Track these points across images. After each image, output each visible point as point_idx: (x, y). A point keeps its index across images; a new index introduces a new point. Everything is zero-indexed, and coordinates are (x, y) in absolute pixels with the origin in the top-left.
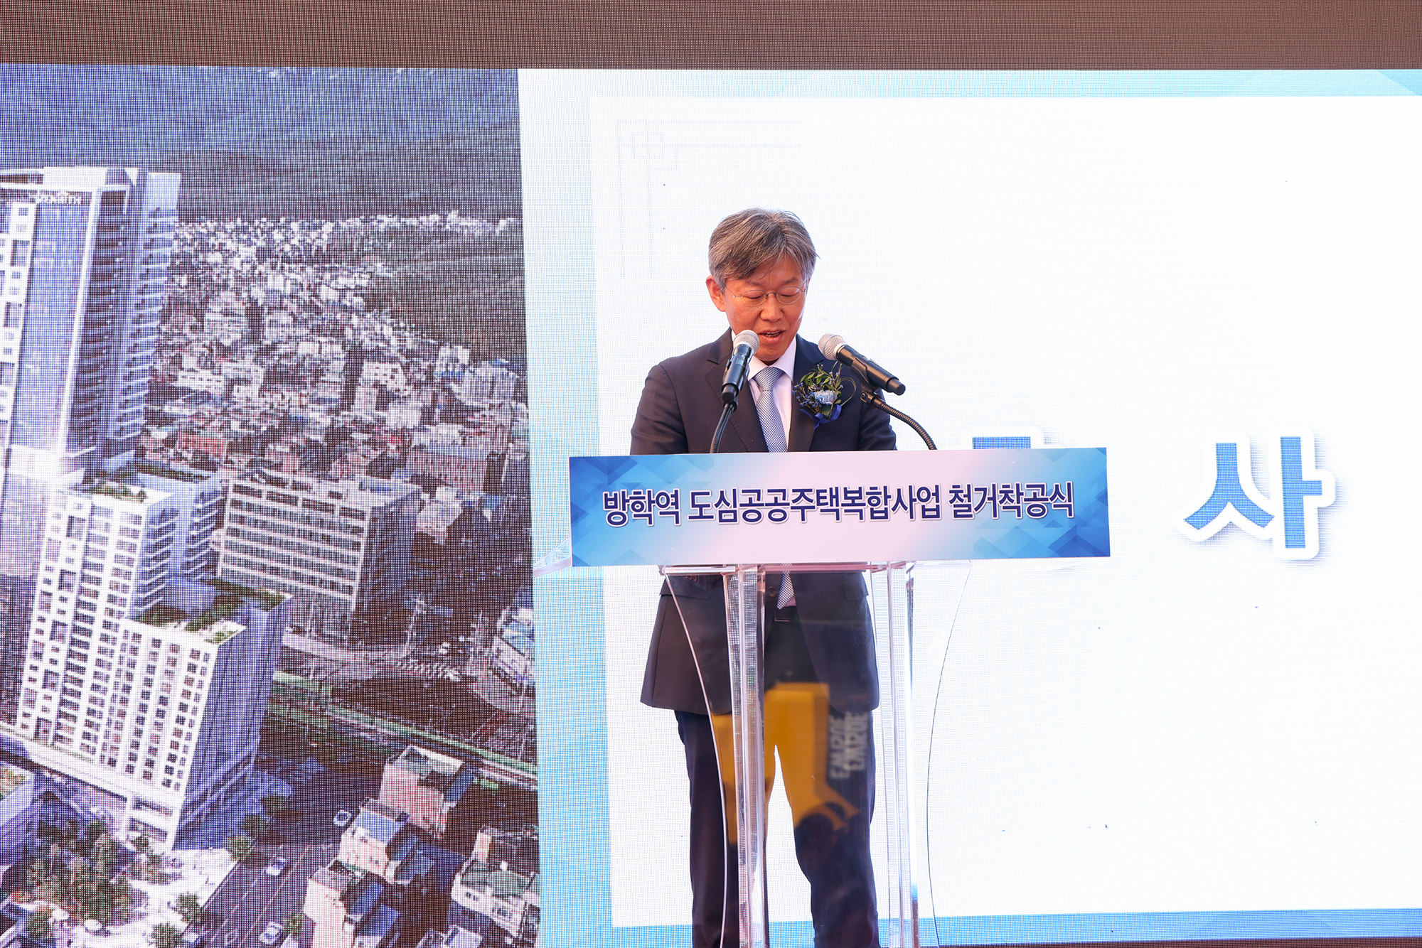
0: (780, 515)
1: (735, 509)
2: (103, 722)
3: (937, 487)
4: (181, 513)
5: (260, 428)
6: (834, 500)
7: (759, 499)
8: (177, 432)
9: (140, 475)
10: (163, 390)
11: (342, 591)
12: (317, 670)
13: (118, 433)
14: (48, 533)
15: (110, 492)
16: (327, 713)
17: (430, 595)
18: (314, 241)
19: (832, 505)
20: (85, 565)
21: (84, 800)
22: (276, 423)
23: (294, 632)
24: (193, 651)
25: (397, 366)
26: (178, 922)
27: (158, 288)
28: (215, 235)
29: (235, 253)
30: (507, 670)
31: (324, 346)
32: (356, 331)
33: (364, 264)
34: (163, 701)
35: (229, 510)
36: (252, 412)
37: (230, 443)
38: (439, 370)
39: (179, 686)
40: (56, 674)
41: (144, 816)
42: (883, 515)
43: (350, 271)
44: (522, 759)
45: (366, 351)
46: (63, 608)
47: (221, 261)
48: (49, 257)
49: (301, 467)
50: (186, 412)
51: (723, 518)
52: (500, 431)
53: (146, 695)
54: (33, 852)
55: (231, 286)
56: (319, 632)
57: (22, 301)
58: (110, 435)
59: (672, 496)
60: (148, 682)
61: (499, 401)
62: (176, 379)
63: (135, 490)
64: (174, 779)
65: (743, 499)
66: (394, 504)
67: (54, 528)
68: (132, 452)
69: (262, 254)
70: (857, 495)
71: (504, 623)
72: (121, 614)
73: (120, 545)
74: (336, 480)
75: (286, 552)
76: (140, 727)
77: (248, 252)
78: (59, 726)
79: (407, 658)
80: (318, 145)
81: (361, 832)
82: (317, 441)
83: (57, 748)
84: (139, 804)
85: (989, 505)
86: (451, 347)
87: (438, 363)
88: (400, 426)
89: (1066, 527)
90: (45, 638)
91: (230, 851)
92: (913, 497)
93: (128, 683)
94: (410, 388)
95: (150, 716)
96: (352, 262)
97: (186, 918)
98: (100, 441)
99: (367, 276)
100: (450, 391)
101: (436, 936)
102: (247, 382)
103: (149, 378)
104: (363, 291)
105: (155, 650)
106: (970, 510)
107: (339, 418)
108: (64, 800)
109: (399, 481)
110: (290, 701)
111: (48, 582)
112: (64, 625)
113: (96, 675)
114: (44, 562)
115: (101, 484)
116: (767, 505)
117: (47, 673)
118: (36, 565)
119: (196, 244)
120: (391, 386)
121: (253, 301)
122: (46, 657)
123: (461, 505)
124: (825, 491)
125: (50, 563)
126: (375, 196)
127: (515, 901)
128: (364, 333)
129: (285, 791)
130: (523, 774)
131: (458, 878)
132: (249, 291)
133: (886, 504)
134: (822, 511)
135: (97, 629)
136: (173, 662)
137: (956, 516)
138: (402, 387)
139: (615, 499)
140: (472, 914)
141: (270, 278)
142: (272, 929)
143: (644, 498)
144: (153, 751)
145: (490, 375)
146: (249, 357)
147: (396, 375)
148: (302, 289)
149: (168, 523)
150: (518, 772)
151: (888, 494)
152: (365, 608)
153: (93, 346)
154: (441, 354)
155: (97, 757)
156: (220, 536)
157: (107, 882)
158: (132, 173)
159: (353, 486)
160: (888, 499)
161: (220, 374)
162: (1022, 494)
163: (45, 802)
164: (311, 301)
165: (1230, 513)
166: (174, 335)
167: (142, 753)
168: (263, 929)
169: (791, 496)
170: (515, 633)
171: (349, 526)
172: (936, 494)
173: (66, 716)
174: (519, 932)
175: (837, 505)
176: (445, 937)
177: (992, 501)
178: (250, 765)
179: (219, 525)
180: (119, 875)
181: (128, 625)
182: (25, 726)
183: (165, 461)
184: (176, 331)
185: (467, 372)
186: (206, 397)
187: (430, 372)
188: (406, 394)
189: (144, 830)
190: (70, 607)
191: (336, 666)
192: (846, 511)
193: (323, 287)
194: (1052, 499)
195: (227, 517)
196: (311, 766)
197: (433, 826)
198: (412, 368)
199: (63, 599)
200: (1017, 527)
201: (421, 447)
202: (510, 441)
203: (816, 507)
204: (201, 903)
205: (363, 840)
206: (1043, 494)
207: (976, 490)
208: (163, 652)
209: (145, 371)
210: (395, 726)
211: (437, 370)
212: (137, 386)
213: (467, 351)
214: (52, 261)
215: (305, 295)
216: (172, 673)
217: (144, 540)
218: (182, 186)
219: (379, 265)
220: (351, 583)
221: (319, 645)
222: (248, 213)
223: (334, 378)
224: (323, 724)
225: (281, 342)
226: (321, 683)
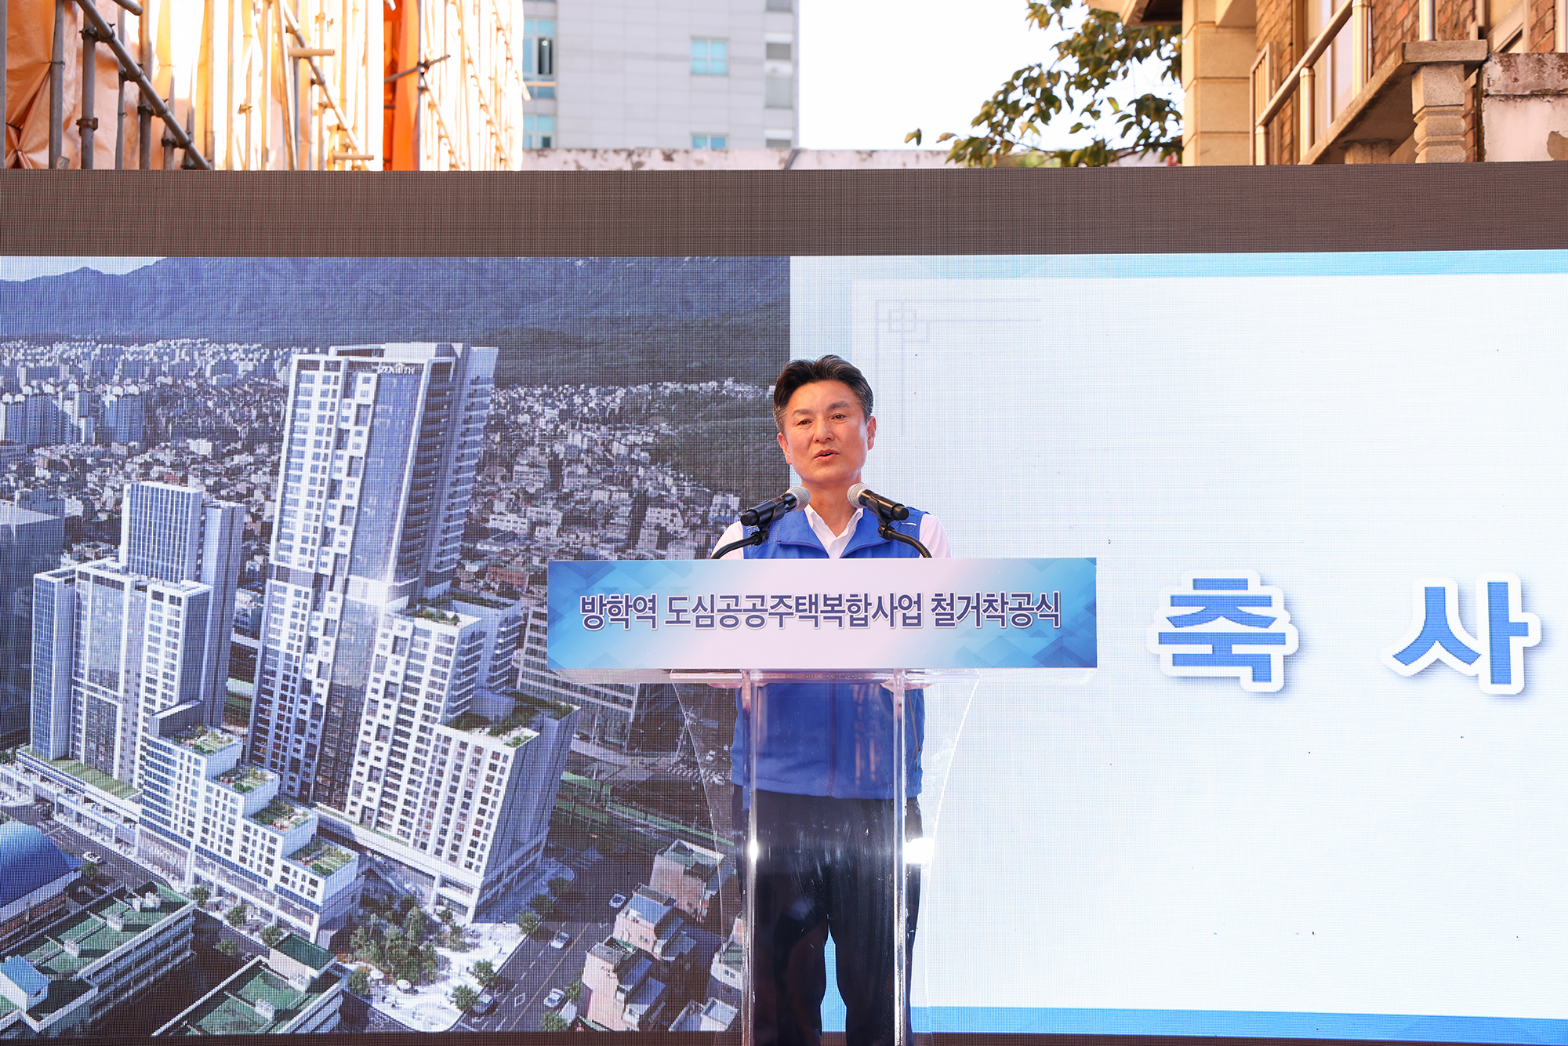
1: (712, 614)
2: (417, 812)
3: (919, 595)
4: (488, 635)
6: (813, 607)
7: (737, 605)
8: (487, 566)
9: (456, 603)
10: (476, 530)
11: (622, 704)
12: (599, 772)
13: (438, 566)
14: (377, 650)
15: (429, 616)
16: (607, 809)
17: (700, 709)
18: (608, 404)
19: (810, 612)
20: (407, 677)
21: (399, 877)
22: (570, 559)
23: (581, 739)
24: (494, 753)
25: (676, 511)
26: (475, 985)
27: (475, 444)
28: (525, 399)
29: (541, 415)
31: (614, 493)
32: (642, 481)
33: (651, 424)
34: (468, 795)
35: (528, 633)
36: (551, 549)
37: (531, 576)
38: (713, 515)
39: (482, 782)
40: (380, 770)
41: (450, 893)
42: (863, 622)
43: (638, 430)
45: (650, 499)
46: (386, 714)
47: (529, 421)
48: (386, 417)
50: (495, 549)
51: (700, 623)
53: (453, 789)
54: (355, 920)
55: (537, 442)
56: (602, 739)
57: (363, 455)
58: (431, 569)
59: (649, 601)
60: (456, 779)
62: (488, 521)
63: (450, 614)
64: (475, 861)
65: (720, 604)
67: (382, 645)
68: (449, 582)
69: (564, 416)
70: (837, 602)
72: (435, 720)
73: (436, 661)
76: (447, 816)
77: (551, 414)
78: (380, 814)
79: (677, 763)
80: (613, 322)
81: (633, 913)
83: (378, 832)
84: (445, 883)
86: (724, 495)
87: (712, 508)
89: (1053, 638)
90: (371, 739)
91: (521, 926)
92: (894, 605)
93: (439, 778)
94: (686, 530)
95: (456, 807)
96: (641, 422)
97: (481, 981)
98: (422, 574)
99: (653, 434)
101: (697, 1007)
102: (547, 524)
103: (465, 520)
104: (649, 447)
105: (462, 751)
106: (952, 619)
107: (624, 556)
108: (383, 877)
110: (575, 798)
111: (375, 691)
112: (388, 728)
113: (412, 771)
114: (373, 675)
115: (422, 609)
116: (745, 611)
117: (372, 768)
118: (366, 677)
119: (509, 406)
120: (670, 528)
121: (555, 455)
122: (371, 755)
124: (805, 598)
125: (378, 676)
126: (662, 365)
128: (649, 483)
129: (569, 875)
131: (717, 957)
132: (552, 446)
133: (866, 611)
134: (800, 617)
135: (415, 732)
136: (477, 762)
137: (938, 624)
138: (680, 530)
140: (729, 989)
141: (570, 436)
142: (555, 995)
143: (621, 602)
144: (458, 837)
146: (550, 503)
147: (675, 519)
148: (597, 445)
149: (477, 643)
151: (868, 602)
152: (642, 720)
153: (420, 493)
154: (715, 501)
155: (411, 842)
156: (520, 655)
157: (416, 948)
158: (458, 347)
160: (869, 607)
161: (525, 517)
162: (1007, 603)
163: (367, 878)
164: (605, 455)
165: (1437, 651)
166: (487, 484)
167: (449, 839)
168: (547, 995)
169: (770, 603)
172: (918, 602)
173: (387, 805)
175: (816, 612)
176: (705, 1008)
177: (975, 610)
178: (539, 854)
179: (520, 645)
180: (426, 943)
181: (439, 729)
182: (352, 813)
183: (475, 591)
184: (489, 481)
186: (513, 536)
187: (704, 517)
188: (683, 535)
189: (449, 904)
190: (392, 713)
191: (615, 769)
192: (825, 618)
193: (615, 444)
194: (1038, 609)
195: (526, 639)
196: (595, 856)
197: (696, 911)
198: (689, 513)
199: (387, 706)
200: (1001, 637)
203: (795, 613)
204: (495, 969)
205: (635, 921)
206: (1028, 604)
208: (469, 753)
209: (462, 514)
210: (666, 822)
211: (711, 515)
212: (455, 526)
213: (738, 499)
214: (389, 421)
215: (599, 450)
216: (476, 771)
217: (456, 658)
218: (499, 358)
219: (664, 425)
220: (631, 698)
221: (601, 750)
222: (552, 381)
223: (622, 521)
224: (604, 819)
225: (577, 490)
226: (602, 783)
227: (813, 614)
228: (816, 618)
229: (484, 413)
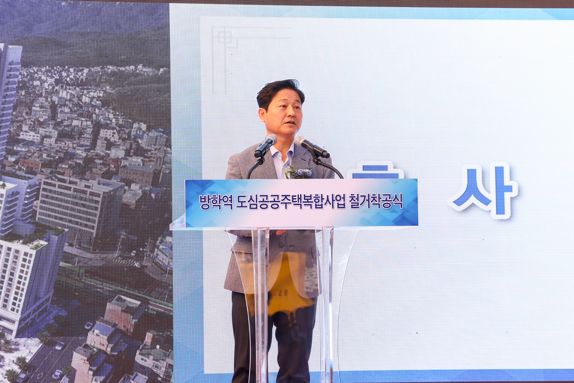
0: (276, 206)
1: (256, 203)
3: (344, 195)
4: (21, 194)
5: (55, 157)
6: (300, 200)
7: (267, 199)
8: (19, 158)
9: (3, 177)
10: (13, 140)
11: (90, 228)
12: (79, 262)
16: (83, 280)
17: (128, 230)
18: (80, 76)
19: (298, 202)
22: (62, 155)
23: (69, 245)
24: (25, 253)
25: (115, 131)
26: (16, 368)
27: (12, 96)
28: (37, 73)
29: (45, 81)
30: (160, 263)
31: (83, 122)
32: (98, 116)
33: (101, 87)
34: (12, 274)
35: (41, 192)
36: (52, 150)
37: (42, 164)
38: (134, 133)
39: (19, 268)
41: (3, 323)
42: (321, 207)
43: (95, 90)
44: (167, 301)
45: (102, 125)
47: (39, 84)
49: (73, 174)
50: (23, 149)
51: (251, 207)
52: (159, 160)
53: (4, 271)
55: (44, 95)
56: (80, 245)
59: (230, 197)
60: (5, 266)
61: (159, 147)
62: (19, 135)
63: (1, 183)
64: (16, 308)
65: (260, 199)
66: (112, 191)
69: (57, 82)
70: (310, 198)
71: (160, 243)
74: (88, 180)
75: (66, 211)
77: (51, 81)
79: (118, 257)
81: (96, 331)
82: (80, 163)
85: (366, 203)
86: (138, 123)
87: (132, 130)
88: (116, 157)
89: (400, 213)
91: (40, 339)
92: (334, 199)
94: (121, 141)
95: (6, 281)
96: (97, 86)
97: (20, 367)
99: (102, 92)
100: (138, 142)
101: (128, 377)
102: (50, 137)
103: (8, 135)
104: (101, 99)
105: (9, 252)
106: (358, 205)
107: (89, 153)
109: (115, 181)
110: (67, 275)
116: (270, 202)
119: (29, 77)
120: (112, 140)
121: (53, 102)
123: (142, 192)
124: (296, 196)
126: (106, 57)
127: (162, 362)
128: (101, 117)
129: (63, 313)
130: (167, 307)
131: (138, 352)
132: (51, 98)
133: (322, 202)
134: (294, 204)
136: (16, 257)
137: (352, 207)
138: (117, 140)
139: (205, 198)
140: (144, 367)
141: (61, 92)
142: (58, 373)
143: (217, 198)
144: (7, 296)
145: (155, 135)
146: (51, 126)
147: (115, 135)
148: (74, 97)
149: (15, 197)
150: (165, 307)
151: (323, 198)
152: (100, 235)
154: (134, 126)
156: (37, 203)
158: (2, 46)
159: (95, 182)
160: (323, 200)
161: (38, 133)
162: (381, 198)
164: (79, 103)
166: (19, 116)
167: (3, 296)
168: (54, 373)
169: (281, 198)
170: (164, 247)
171: (93, 200)
172: (344, 198)
174: (164, 375)
175: (301, 202)
176: (132, 377)
177: (368, 201)
178: (49, 303)
179: (37, 199)
183: (14, 171)
184: (20, 115)
185: (145, 135)
186: (32, 143)
187: (129, 134)
188: (119, 143)
189: (3, 329)
191: (86, 260)
192: (305, 205)
193: (84, 96)
194: (394, 201)
195: (40, 195)
196: (76, 303)
197: (128, 329)
198: (122, 132)
200: (378, 213)
201: (125, 167)
202: (163, 164)
203: (292, 203)
204: (27, 361)
205: (97, 335)
206: (390, 198)
207: (361, 196)
208: (12, 253)
209: (6, 131)
210: (111, 286)
211: (132, 133)
212: (2, 138)
213: (145, 125)
215: (76, 100)
216: (16, 262)
217: (4, 204)
218: (23, 51)
219: (108, 87)
220: (94, 225)
221: (80, 251)
222: (52, 64)
223: (88, 136)
224: (81, 285)
225: (65, 120)
226: (80, 267)
227: (300, 203)
228: (301, 205)
229: (16, 80)
